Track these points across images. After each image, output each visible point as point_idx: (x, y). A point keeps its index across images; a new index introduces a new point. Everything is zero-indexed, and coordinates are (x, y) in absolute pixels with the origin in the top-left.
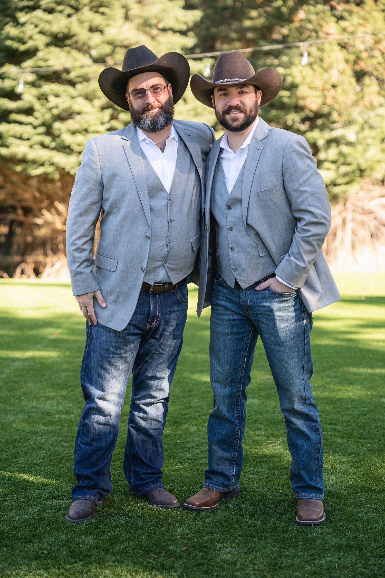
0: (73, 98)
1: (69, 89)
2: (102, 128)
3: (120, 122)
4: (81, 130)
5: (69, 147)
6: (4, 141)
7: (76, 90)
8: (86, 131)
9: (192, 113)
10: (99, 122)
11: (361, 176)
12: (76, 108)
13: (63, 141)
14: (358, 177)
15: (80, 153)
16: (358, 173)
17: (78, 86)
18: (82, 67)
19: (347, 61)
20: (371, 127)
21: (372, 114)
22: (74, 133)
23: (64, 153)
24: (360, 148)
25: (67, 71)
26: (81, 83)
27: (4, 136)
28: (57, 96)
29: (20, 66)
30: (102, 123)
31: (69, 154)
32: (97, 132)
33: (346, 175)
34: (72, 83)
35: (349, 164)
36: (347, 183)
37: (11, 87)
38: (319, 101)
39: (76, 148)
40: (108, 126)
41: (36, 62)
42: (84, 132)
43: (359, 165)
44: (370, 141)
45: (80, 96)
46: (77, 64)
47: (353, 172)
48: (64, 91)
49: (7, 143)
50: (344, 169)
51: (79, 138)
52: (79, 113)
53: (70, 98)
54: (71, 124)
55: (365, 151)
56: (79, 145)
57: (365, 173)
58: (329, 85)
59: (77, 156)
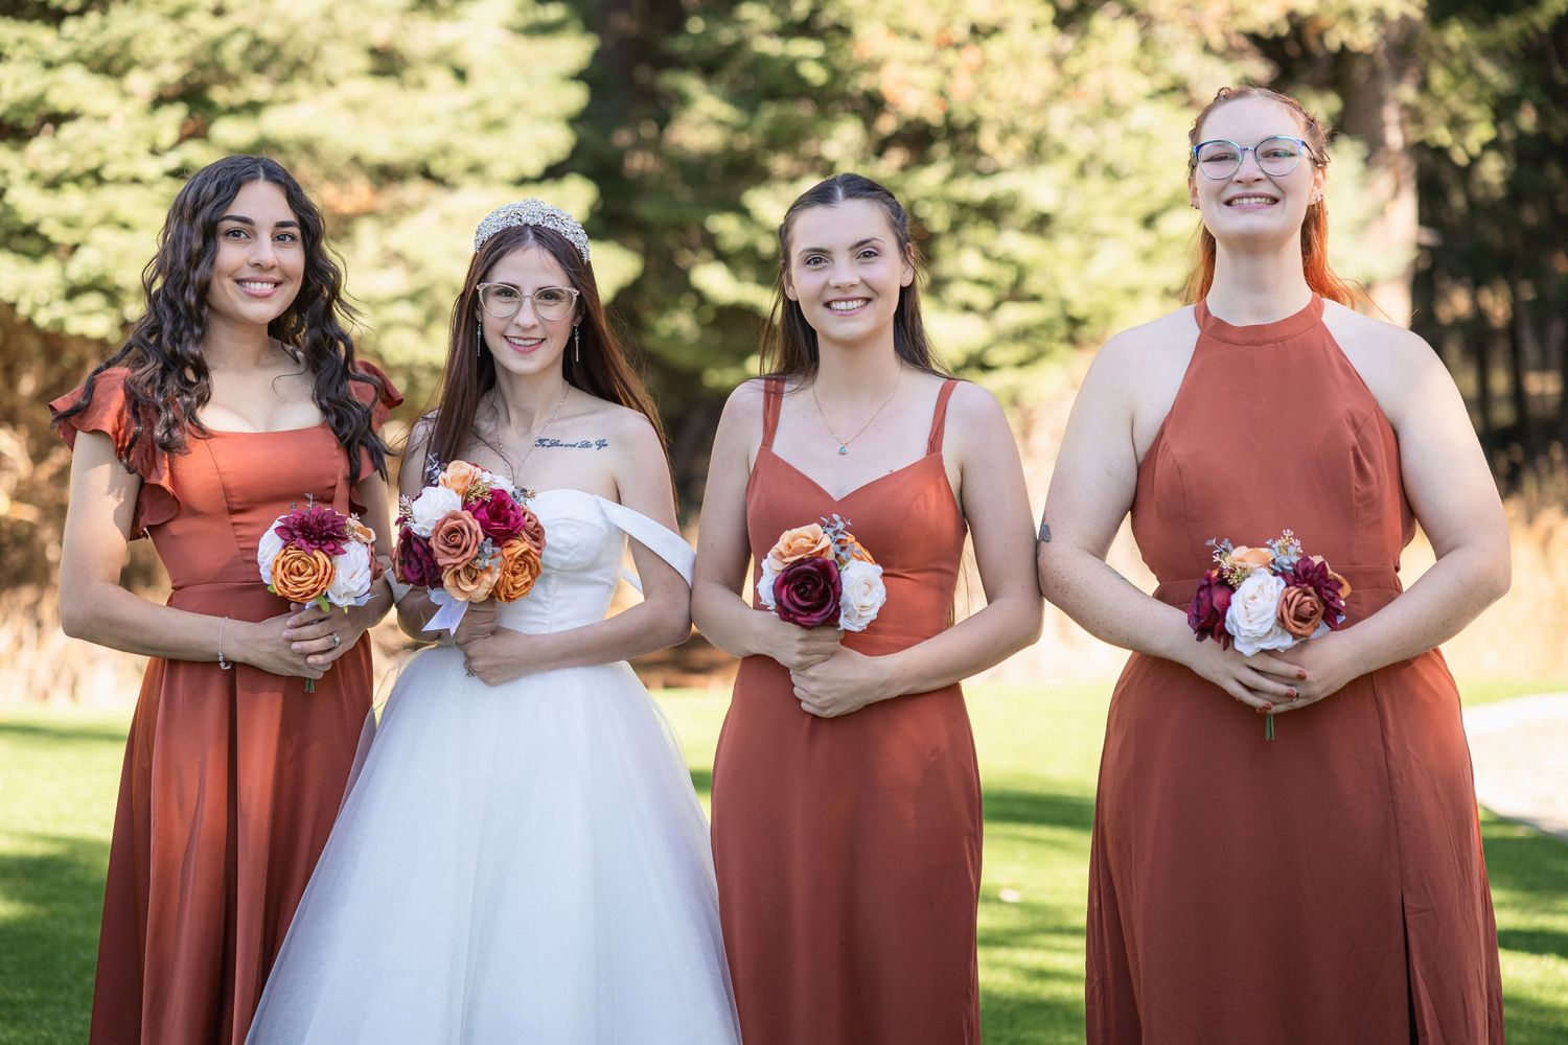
0: (49, 65)
1: (41, 35)
2: (152, 168)
4: (77, 170)
5: (30, 231)
7: (61, 38)
8: (96, 177)
9: (473, 120)
10: (142, 148)
11: (1072, 340)
12: (60, 100)
13: (11, 212)
14: (1062, 340)
16: (1062, 329)
17: (70, 26)
20: (1112, 173)
21: (1111, 130)
22: (54, 184)
23: (16, 251)
24: (1067, 245)
26: (80, 13)
30: (154, 152)
31: (36, 257)
32: (136, 180)
33: (1022, 334)
34: (52, 16)
35: (1035, 298)
36: (1021, 364)
38: (929, 78)
39: (58, 234)
40: (172, 161)
42: (90, 181)
43: (1064, 303)
44: (1103, 222)
45: (75, 59)
47: (1046, 327)
48: (21, 42)
50: (1014, 315)
51: (73, 200)
53: (38, 66)
54: (43, 152)
55: (1088, 255)
56: (69, 224)
57: (1085, 332)
58: (960, 32)
59: (63, 262)
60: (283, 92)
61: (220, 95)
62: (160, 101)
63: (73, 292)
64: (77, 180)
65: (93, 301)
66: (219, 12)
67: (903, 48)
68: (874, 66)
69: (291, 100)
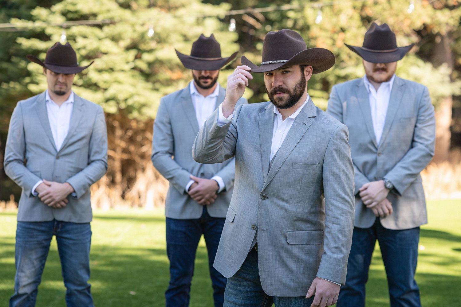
0: (100, 39)
1: (97, 31)
2: (127, 67)
3: (143, 61)
4: (107, 69)
6: (34, 78)
7: (103, 32)
8: (112, 70)
10: (124, 62)
12: (103, 48)
13: (90, 79)
15: (105, 90)
18: (109, 11)
19: (354, 8)
22: (100, 71)
25: (95, 15)
27: (34, 74)
28: (85, 37)
29: (50, 9)
30: (127, 63)
32: (123, 71)
34: (100, 26)
37: (42, 28)
39: (101, 84)
40: (132, 65)
41: (66, 6)
42: (110, 71)
45: (106, 37)
46: (104, 8)
49: (37, 81)
51: (106, 76)
52: (106, 54)
53: (97, 39)
54: (98, 63)
56: (105, 82)
58: (338, 29)
59: (103, 93)
60: (159, 46)
61: (143, 47)
62: (128, 49)
63: (107, 100)
64: (106, 71)
65: (112, 103)
66: (143, 25)
67: (323, 34)
68: (315, 38)
69: (162, 48)
